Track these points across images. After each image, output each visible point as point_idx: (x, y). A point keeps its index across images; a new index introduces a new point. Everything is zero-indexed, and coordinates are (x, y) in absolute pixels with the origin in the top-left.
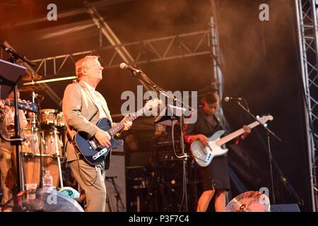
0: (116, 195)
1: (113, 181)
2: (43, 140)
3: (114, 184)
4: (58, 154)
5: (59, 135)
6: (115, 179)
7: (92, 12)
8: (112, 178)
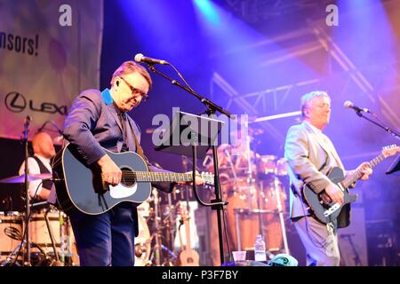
0: (354, 256)
1: (350, 240)
2: (262, 193)
3: (351, 243)
4: (280, 209)
5: (281, 186)
6: (352, 238)
7: (317, 32)
8: (349, 236)
